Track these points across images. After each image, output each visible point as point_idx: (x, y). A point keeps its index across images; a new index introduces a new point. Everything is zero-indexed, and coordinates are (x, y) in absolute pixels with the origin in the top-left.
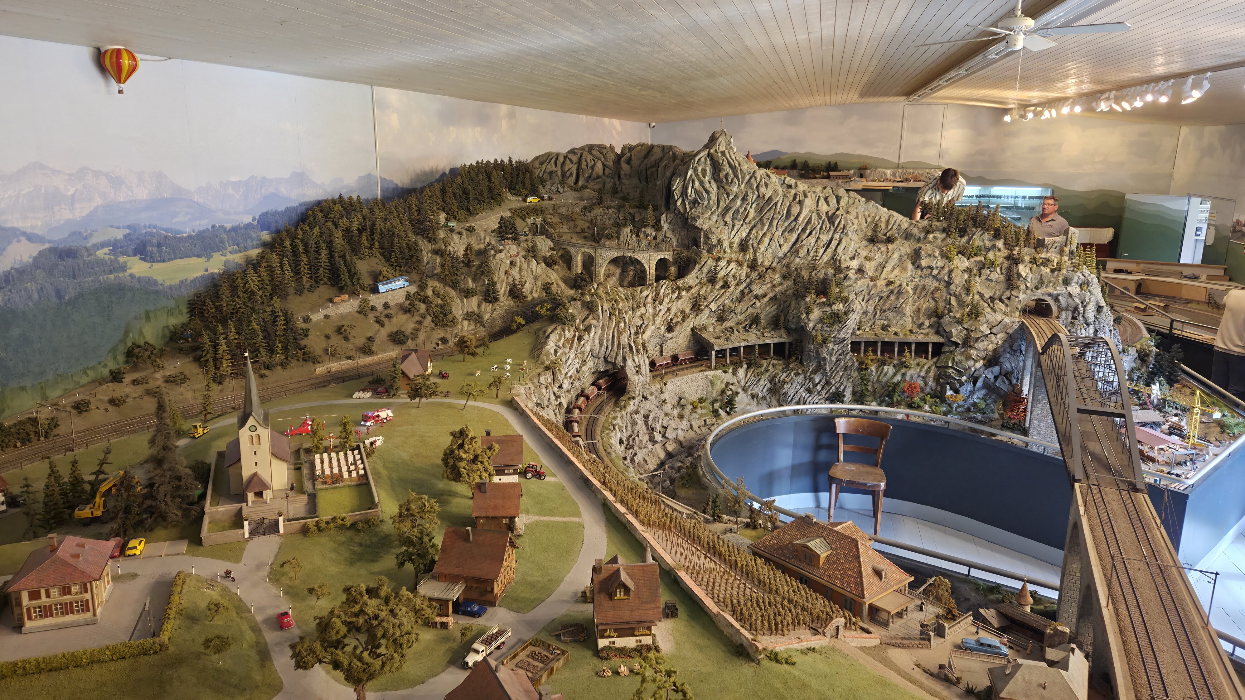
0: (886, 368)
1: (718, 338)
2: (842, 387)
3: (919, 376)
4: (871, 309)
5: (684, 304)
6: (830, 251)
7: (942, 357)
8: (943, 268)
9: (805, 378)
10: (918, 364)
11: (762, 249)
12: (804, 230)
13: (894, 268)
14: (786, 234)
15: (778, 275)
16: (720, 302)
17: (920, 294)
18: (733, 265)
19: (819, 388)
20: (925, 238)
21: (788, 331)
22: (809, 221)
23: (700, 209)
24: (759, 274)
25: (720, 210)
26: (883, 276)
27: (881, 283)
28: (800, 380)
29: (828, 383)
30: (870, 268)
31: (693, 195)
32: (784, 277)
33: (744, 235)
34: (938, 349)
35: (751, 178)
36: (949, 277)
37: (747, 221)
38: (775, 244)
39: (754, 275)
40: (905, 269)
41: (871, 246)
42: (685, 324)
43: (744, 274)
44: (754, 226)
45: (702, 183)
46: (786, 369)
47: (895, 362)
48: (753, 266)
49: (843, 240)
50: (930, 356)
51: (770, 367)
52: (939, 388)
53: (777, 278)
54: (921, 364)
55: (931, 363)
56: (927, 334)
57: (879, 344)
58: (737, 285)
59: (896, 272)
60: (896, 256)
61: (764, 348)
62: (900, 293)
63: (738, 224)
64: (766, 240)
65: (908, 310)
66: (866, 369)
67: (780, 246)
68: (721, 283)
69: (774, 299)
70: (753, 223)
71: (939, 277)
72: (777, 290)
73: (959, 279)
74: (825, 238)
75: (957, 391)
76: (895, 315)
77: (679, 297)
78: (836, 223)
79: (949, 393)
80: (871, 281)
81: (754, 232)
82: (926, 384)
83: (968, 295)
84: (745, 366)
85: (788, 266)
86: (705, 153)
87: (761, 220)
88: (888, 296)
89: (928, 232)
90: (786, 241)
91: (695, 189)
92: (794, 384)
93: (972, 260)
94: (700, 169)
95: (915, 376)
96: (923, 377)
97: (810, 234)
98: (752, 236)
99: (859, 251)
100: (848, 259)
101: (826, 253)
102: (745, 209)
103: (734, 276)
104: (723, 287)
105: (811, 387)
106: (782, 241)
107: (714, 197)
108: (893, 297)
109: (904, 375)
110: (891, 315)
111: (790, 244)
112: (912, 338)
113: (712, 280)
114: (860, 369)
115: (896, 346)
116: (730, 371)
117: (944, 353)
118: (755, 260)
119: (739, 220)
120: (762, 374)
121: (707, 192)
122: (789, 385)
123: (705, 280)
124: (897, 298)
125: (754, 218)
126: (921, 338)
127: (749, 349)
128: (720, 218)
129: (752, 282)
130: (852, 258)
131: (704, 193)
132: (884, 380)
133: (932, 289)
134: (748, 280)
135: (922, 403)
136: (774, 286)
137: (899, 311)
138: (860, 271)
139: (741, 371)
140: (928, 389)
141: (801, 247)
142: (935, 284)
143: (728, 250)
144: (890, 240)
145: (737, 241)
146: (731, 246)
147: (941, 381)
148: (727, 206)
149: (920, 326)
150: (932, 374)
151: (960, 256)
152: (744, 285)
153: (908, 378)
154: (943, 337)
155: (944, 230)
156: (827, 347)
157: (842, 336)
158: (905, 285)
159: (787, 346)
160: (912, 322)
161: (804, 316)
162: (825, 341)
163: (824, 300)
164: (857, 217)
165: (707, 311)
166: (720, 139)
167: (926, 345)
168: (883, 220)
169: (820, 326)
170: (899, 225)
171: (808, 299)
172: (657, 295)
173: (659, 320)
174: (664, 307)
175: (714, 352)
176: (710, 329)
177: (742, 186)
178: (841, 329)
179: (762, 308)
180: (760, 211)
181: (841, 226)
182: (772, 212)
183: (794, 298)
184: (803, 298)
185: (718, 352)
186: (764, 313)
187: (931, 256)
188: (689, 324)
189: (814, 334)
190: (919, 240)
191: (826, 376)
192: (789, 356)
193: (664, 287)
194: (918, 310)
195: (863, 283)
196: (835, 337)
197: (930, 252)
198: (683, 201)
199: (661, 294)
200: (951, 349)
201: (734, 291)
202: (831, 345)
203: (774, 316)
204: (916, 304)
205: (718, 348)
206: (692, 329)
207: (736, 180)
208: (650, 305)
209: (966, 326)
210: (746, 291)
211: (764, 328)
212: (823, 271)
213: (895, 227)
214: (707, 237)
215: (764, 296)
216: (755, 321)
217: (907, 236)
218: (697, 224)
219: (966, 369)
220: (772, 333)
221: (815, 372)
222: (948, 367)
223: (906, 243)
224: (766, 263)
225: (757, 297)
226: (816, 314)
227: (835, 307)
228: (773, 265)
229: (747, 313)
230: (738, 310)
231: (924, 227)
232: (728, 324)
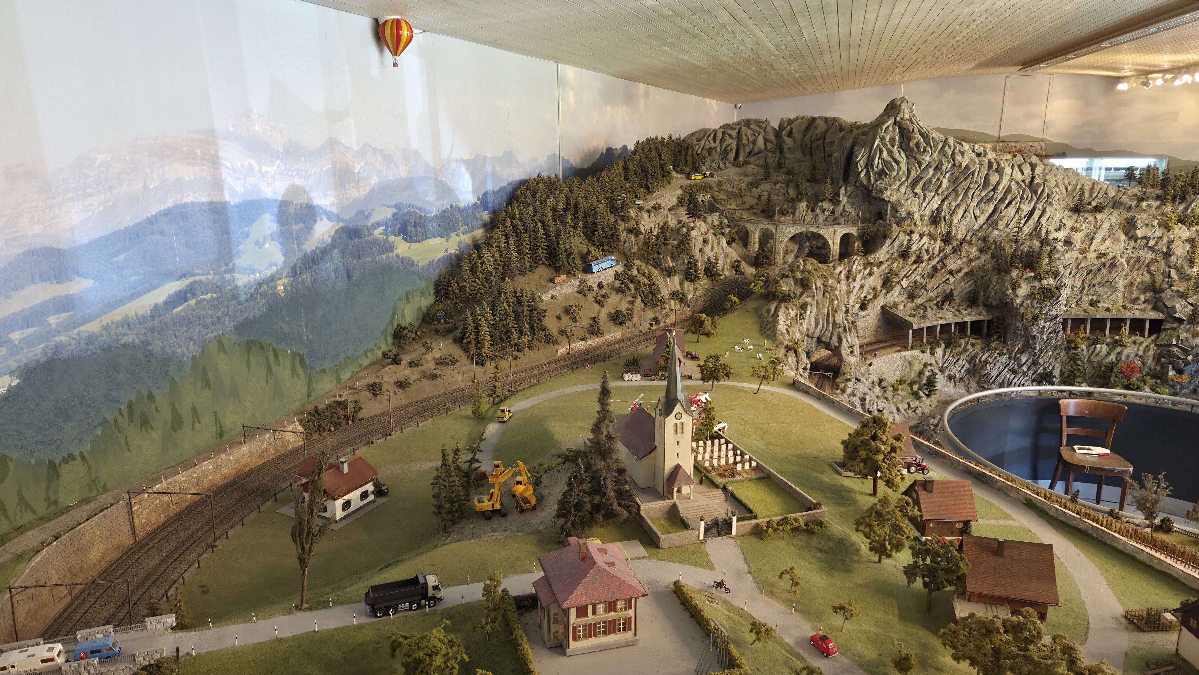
0: (1098, 346)
1: (913, 316)
2: (1051, 368)
3: (1137, 355)
4: (1078, 284)
5: (875, 281)
6: (1032, 222)
7: (1163, 335)
8: (1161, 238)
9: (1010, 358)
10: (1134, 342)
11: (955, 221)
12: (1002, 200)
13: (1104, 240)
14: (982, 205)
15: (975, 249)
16: (911, 279)
17: (1134, 267)
18: (925, 239)
19: (1025, 368)
20: (1137, 207)
21: (988, 307)
22: (1008, 190)
23: (887, 180)
24: (953, 248)
25: (910, 181)
26: (1093, 247)
27: (1091, 255)
28: (1004, 360)
29: (1035, 363)
30: (1077, 238)
31: (880, 166)
32: (982, 251)
33: (936, 206)
34: (1156, 326)
35: (943, 146)
36: (1168, 248)
37: (939, 192)
38: (969, 216)
39: (948, 249)
40: (1117, 240)
41: (1075, 216)
42: (876, 302)
43: (937, 249)
44: (946, 197)
45: (890, 153)
46: (986, 347)
47: (1108, 340)
48: (947, 239)
49: (1047, 210)
50: (1147, 334)
51: (969, 347)
52: (1159, 368)
53: (974, 252)
54: (1139, 342)
55: (1149, 340)
56: (1144, 310)
57: (1089, 321)
58: (930, 259)
59: (1108, 243)
60: (1106, 225)
61: (962, 326)
62: (1113, 266)
63: (929, 195)
64: (960, 212)
65: (1121, 284)
66: (1075, 348)
67: (975, 217)
68: (913, 259)
69: (970, 274)
70: (945, 194)
71: (1156, 248)
72: (973, 264)
73: (1180, 250)
74: (1026, 208)
75: (1180, 372)
76: (1106, 289)
77: (871, 274)
78: (1039, 191)
79: (1171, 373)
80: (1080, 253)
81: (946, 203)
82: (1144, 363)
83: (1191, 267)
84: (943, 345)
85: (984, 239)
86: (891, 122)
87: (955, 191)
88: (1099, 270)
89: (1141, 200)
90: (982, 212)
91: (883, 160)
92: (998, 365)
93: (1193, 229)
94: (888, 138)
95: (1132, 356)
96: (1140, 357)
97: (1010, 203)
98: (945, 208)
99: (1064, 221)
100: (1052, 230)
101: (1028, 225)
102: (938, 179)
103: (927, 251)
104: (915, 262)
105: (1016, 367)
106: (978, 212)
107: (904, 167)
108: (1104, 271)
109: (1119, 354)
110: (1101, 290)
111: (988, 215)
112: (1127, 315)
113: (904, 255)
114: (1068, 349)
115: (1108, 323)
116: (928, 351)
117: (1165, 330)
118: (949, 233)
119: (931, 191)
120: (961, 353)
121: (897, 162)
122: (992, 366)
123: (895, 255)
124: (1110, 272)
125: (947, 189)
126: (1137, 315)
127: (945, 328)
128: (909, 191)
129: (946, 256)
130: (1058, 229)
131: (894, 164)
132: (1096, 359)
133: (1147, 261)
134: (941, 255)
135: (1141, 385)
136: (970, 261)
137: (1111, 285)
138: (1068, 242)
139: (939, 351)
140: (1146, 370)
141: (1001, 218)
142: (1151, 256)
143: (919, 223)
144: (1098, 209)
145: (928, 212)
146: (922, 219)
147: (1163, 360)
148: (918, 176)
149: (1134, 301)
150: (1151, 353)
151: (1180, 225)
152: (937, 259)
153: (1123, 357)
154: (1163, 312)
155: (1158, 198)
156: (1037, 325)
157: (1054, 312)
158: (1118, 257)
159: (986, 324)
160: (1125, 297)
161: (1009, 292)
162: (1035, 318)
163: (1032, 274)
164: (1057, 185)
165: (898, 288)
166: (903, 107)
167: (1142, 321)
168: (1086, 188)
169: (1029, 302)
170: (1106, 193)
171: (1014, 274)
172: (849, 272)
173: (853, 297)
174: (857, 284)
175: (911, 332)
176: (901, 307)
177: (935, 155)
178: (1053, 305)
179: (956, 284)
180: (954, 181)
181: (1045, 195)
182: (968, 181)
183: (996, 272)
184: (1008, 272)
185: (915, 332)
186: (959, 289)
187: (1147, 225)
188: (880, 302)
189: (1022, 310)
190: (1130, 208)
191: (1034, 356)
192: (989, 335)
193: (856, 263)
194: (1131, 284)
195: (1071, 256)
196: (1046, 313)
197: (1147, 222)
198: (868, 173)
199: (854, 270)
200: (1175, 325)
201: (926, 267)
202: (1042, 323)
203: (970, 293)
204: (1129, 278)
205: (915, 327)
206: (883, 308)
207: (928, 148)
208: (843, 282)
209: (1191, 301)
210: (939, 266)
211: (959, 305)
212: (1027, 244)
213: (1100, 196)
214: (895, 210)
215: (959, 271)
216: (948, 297)
217: (1116, 204)
218: (884, 197)
219: (1192, 348)
220: (969, 310)
221: (1021, 351)
222: (1172, 345)
223: (1116, 213)
224: (960, 236)
225: (951, 272)
226: (1024, 290)
227: (1045, 282)
228: (968, 238)
229: (939, 290)
230: (929, 286)
231: (1135, 195)
232: (919, 301)
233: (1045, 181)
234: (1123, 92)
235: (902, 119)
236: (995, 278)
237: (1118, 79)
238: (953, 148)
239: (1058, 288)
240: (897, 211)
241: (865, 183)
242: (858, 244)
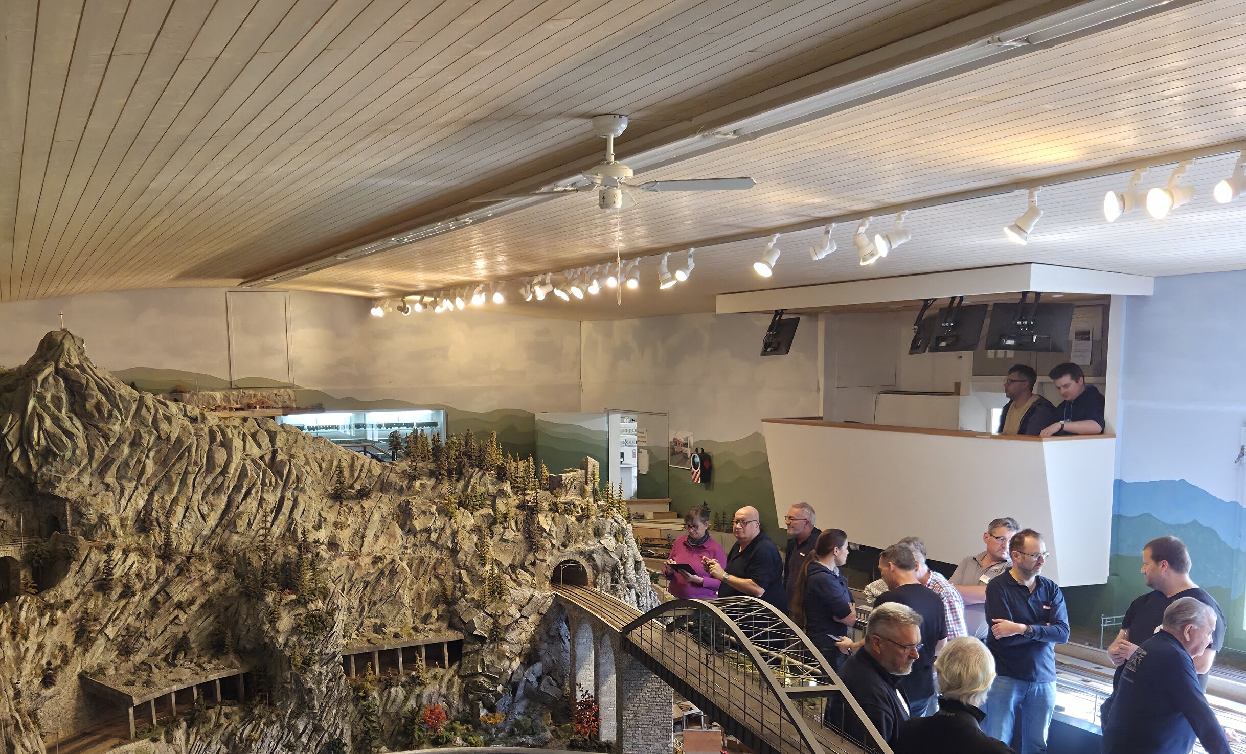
0: (393, 690)
1: (131, 683)
2: (338, 732)
3: (440, 695)
4: (355, 603)
5: (61, 634)
6: (282, 518)
7: (465, 661)
8: (443, 529)
9: (282, 728)
10: (435, 677)
11: (175, 525)
12: (237, 488)
13: (377, 537)
14: (210, 497)
15: (209, 566)
16: (121, 623)
17: (418, 571)
18: (133, 557)
19: (304, 739)
20: (409, 488)
21: (241, 653)
22: (243, 474)
23: (57, 465)
24: (177, 567)
25: (94, 465)
26: (365, 549)
27: (365, 561)
28: (274, 733)
29: (317, 729)
30: (344, 536)
31: (43, 442)
32: (219, 568)
33: (141, 503)
34: (456, 649)
35: (139, 409)
36: (453, 542)
37: (143, 481)
38: (194, 516)
39: (170, 570)
40: (393, 536)
41: (337, 506)
42: (68, 669)
43: (154, 570)
44: (156, 488)
45: (56, 420)
46: (248, 717)
47: (403, 679)
48: (166, 554)
49: (299, 499)
50: (447, 662)
51: (223, 720)
52: (468, 708)
53: (209, 571)
54: (439, 676)
55: (451, 672)
56: (438, 631)
57: (377, 655)
58: (145, 588)
59: (382, 541)
60: (376, 517)
61: (207, 688)
62: (393, 573)
63: (129, 486)
64: (180, 510)
65: (407, 598)
66: (365, 698)
67: (203, 516)
68: (118, 590)
69: (207, 605)
70: (153, 483)
71: (440, 542)
72: (211, 589)
73: (467, 543)
74: (272, 499)
75: (492, 709)
76: (390, 607)
77: (53, 623)
78: (285, 473)
79: (483, 713)
80: (351, 559)
81: (156, 498)
82: (449, 704)
83: (483, 565)
84: (184, 724)
85: (221, 549)
86: (49, 370)
87: (167, 477)
88: (378, 580)
89: (412, 478)
90: (212, 508)
91: (46, 432)
92: (267, 741)
93: (477, 513)
94: (49, 397)
95: (435, 696)
96: (444, 696)
97: (248, 493)
98: (155, 505)
99: (324, 514)
100: (311, 528)
101: (277, 523)
102: (139, 461)
103: (138, 575)
104: (122, 596)
105: (293, 740)
106: (205, 509)
107: (82, 444)
108: (384, 581)
109: (419, 696)
110: (384, 608)
111: (220, 512)
112: (421, 639)
113: (103, 585)
114: (357, 700)
115: (400, 654)
116: (162, 737)
117: (467, 654)
118: (168, 544)
119: (130, 480)
120: (212, 732)
121: (70, 435)
122: (259, 743)
123: (89, 588)
124: (391, 581)
125: (154, 475)
126: (432, 638)
127: (184, 695)
128: (96, 481)
129: (168, 582)
130: (318, 527)
131: (64, 438)
132: (392, 710)
133: (433, 562)
134: (161, 580)
135: (451, 735)
136: (205, 584)
137: (395, 601)
138: (333, 545)
139: (179, 735)
140: (454, 713)
141: (239, 515)
142: (436, 554)
143: (119, 532)
144: (363, 494)
145: (130, 513)
146: (123, 526)
147: (471, 696)
148: (107, 457)
149: (426, 619)
150: (455, 689)
151: (462, 509)
152: (156, 588)
153: (425, 701)
154: (460, 630)
155: (432, 474)
156: (312, 671)
157: (330, 650)
158: (398, 560)
159: (242, 680)
160: (414, 615)
161: (267, 627)
162: (307, 662)
163: (294, 597)
164: (307, 463)
165: (101, 641)
166: (66, 346)
167: (439, 646)
168: (344, 464)
169: (295, 638)
170: (369, 471)
171: (269, 599)
172: (15, 623)
173: (27, 667)
174: (31, 644)
175: (131, 710)
176: (111, 671)
177: (128, 422)
178: (327, 639)
179: (190, 624)
180: (163, 462)
181: (294, 477)
182: (184, 462)
183: (244, 599)
184: (261, 597)
185: (137, 709)
186: (195, 631)
187: (424, 513)
188: (75, 668)
189: (288, 653)
190: (401, 491)
191: (314, 718)
192: (249, 697)
193: (25, 607)
194: (419, 596)
195: (340, 564)
196: (320, 653)
197: (423, 508)
198: (24, 455)
199: (22, 620)
200: (477, 647)
201: (141, 600)
202: (316, 668)
203: (211, 635)
204: (415, 587)
205: (136, 702)
206: (81, 677)
207: (116, 412)
208: (7, 643)
209: (489, 610)
210: (160, 598)
211: (199, 657)
212: (281, 551)
213: (363, 475)
214: (78, 513)
215: (191, 602)
216: (181, 646)
217: (384, 486)
218: (57, 492)
219: (500, 674)
220: (215, 662)
221: (296, 715)
222: (477, 674)
223: (386, 498)
224: (185, 547)
225: (179, 606)
226: (285, 622)
227: (312, 606)
228: (197, 549)
229: (167, 635)
230: (151, 632)
231: (404, 472)
232: (138, 658)
233: (292, 456)
234: (378, 319)
235: (67, 365)
236: (244, 609)
237: (371, 302)
238: (153, 411)
239: (331, 614)
240: (81, 515)
241: (22, 470)
242: (24, 574)
